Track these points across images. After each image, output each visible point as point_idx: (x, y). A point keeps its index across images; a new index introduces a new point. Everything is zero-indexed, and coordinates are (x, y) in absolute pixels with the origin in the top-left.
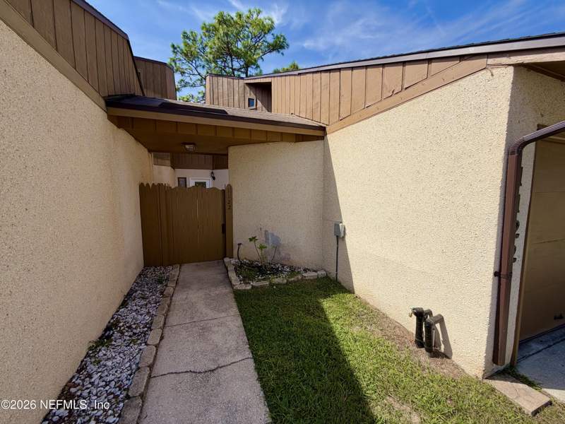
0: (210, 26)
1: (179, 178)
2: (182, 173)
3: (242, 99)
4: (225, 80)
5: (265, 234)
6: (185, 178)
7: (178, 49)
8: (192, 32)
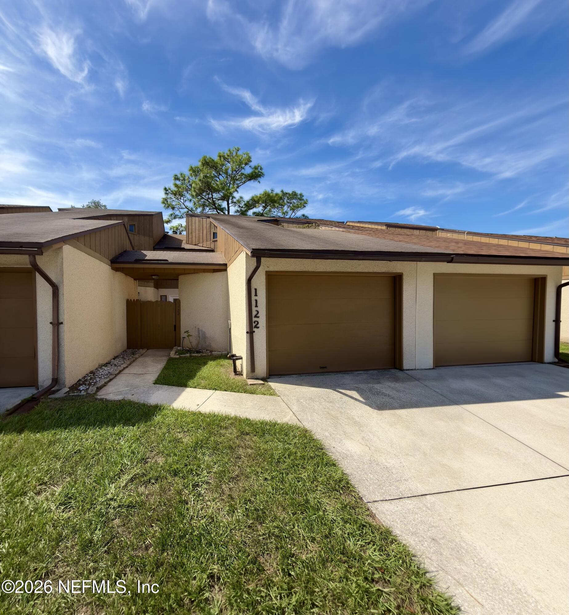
0: (195, 168)
1: (161, 296)
2: (163, 291)
3: (208, 233)
4: (197, 219)
5: (198, 330)
6: (166, 296)
7: (169, 191)
8: (182, 174)
